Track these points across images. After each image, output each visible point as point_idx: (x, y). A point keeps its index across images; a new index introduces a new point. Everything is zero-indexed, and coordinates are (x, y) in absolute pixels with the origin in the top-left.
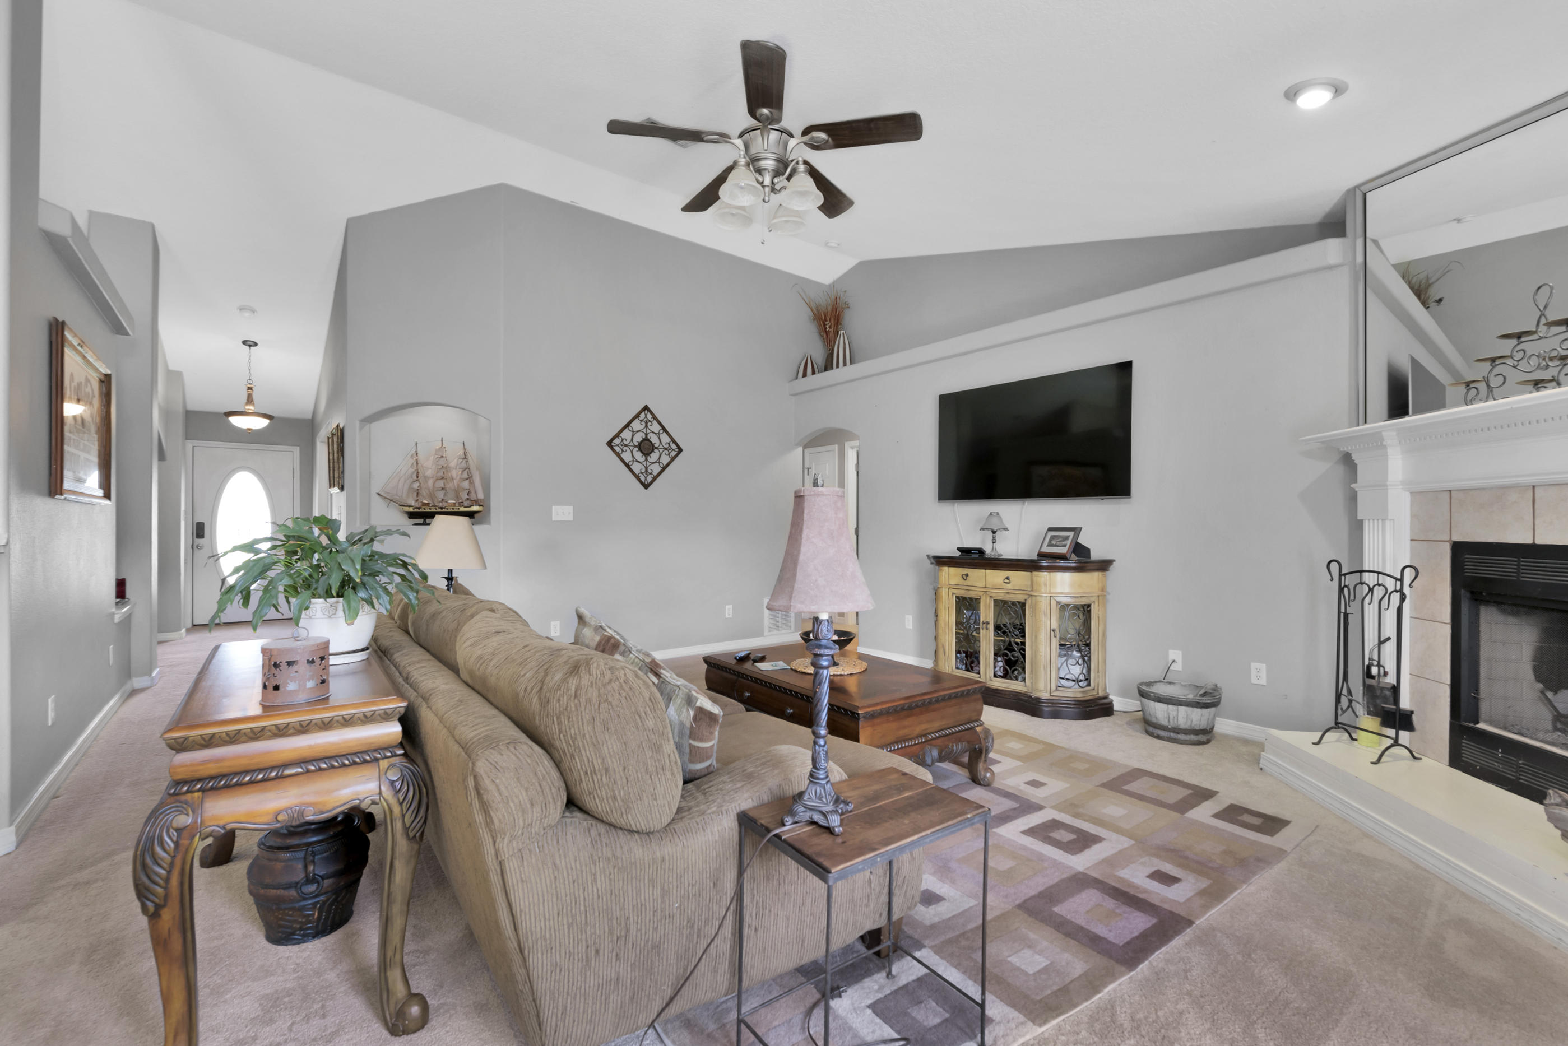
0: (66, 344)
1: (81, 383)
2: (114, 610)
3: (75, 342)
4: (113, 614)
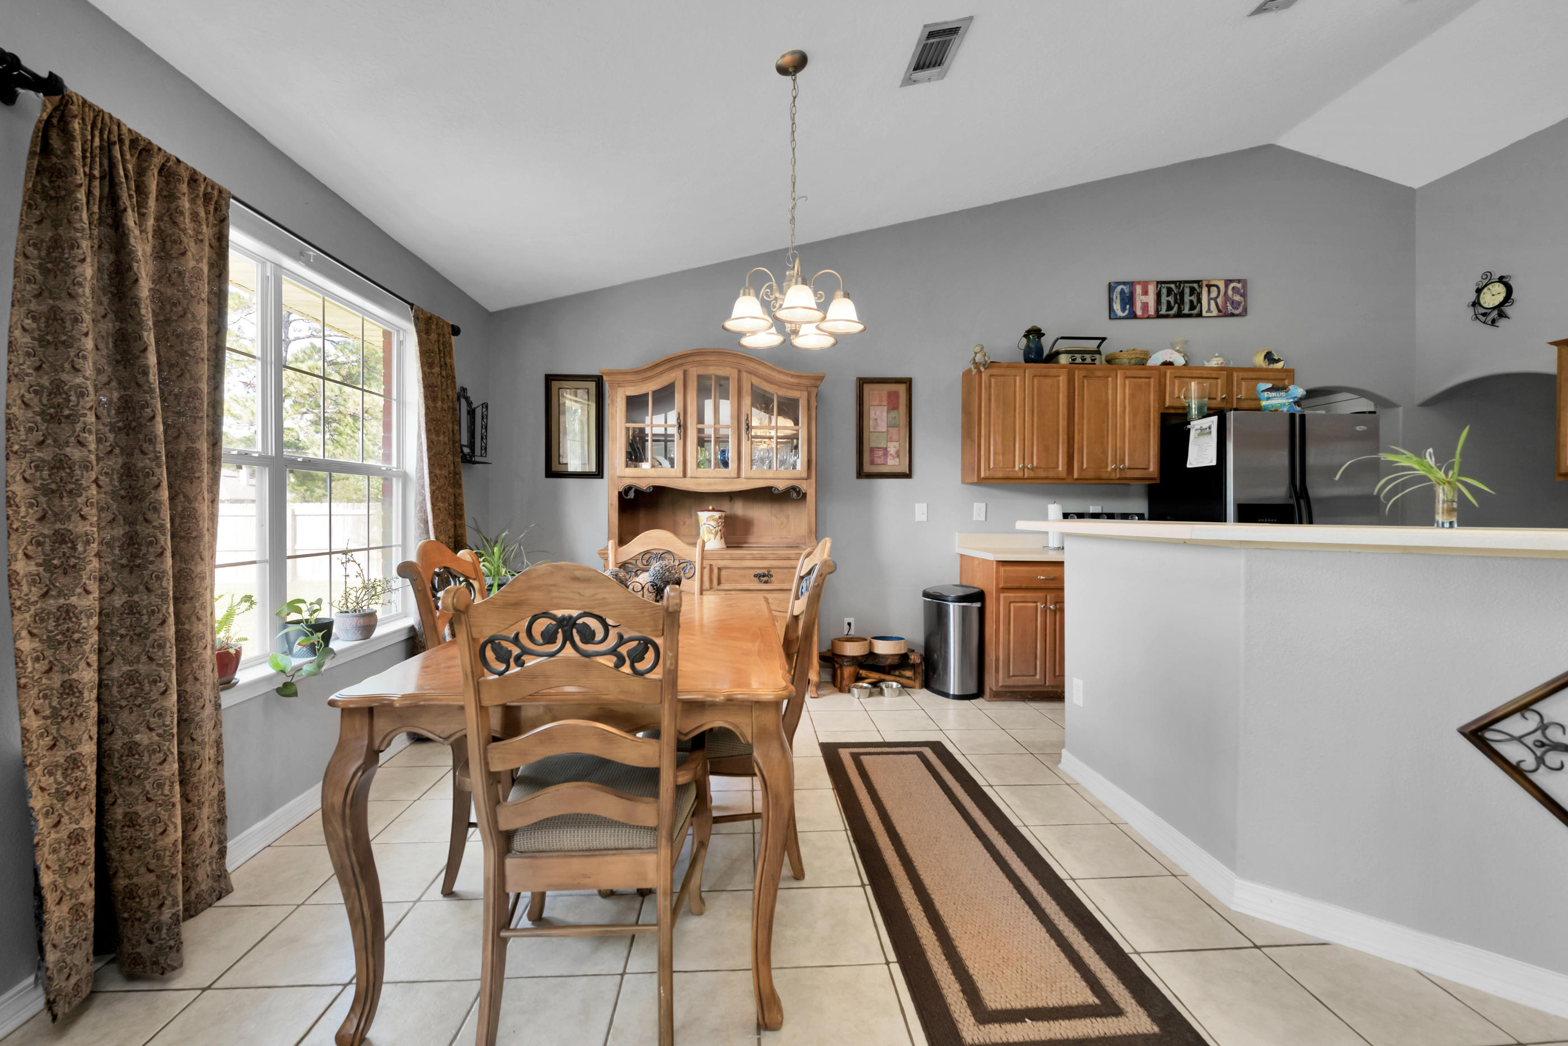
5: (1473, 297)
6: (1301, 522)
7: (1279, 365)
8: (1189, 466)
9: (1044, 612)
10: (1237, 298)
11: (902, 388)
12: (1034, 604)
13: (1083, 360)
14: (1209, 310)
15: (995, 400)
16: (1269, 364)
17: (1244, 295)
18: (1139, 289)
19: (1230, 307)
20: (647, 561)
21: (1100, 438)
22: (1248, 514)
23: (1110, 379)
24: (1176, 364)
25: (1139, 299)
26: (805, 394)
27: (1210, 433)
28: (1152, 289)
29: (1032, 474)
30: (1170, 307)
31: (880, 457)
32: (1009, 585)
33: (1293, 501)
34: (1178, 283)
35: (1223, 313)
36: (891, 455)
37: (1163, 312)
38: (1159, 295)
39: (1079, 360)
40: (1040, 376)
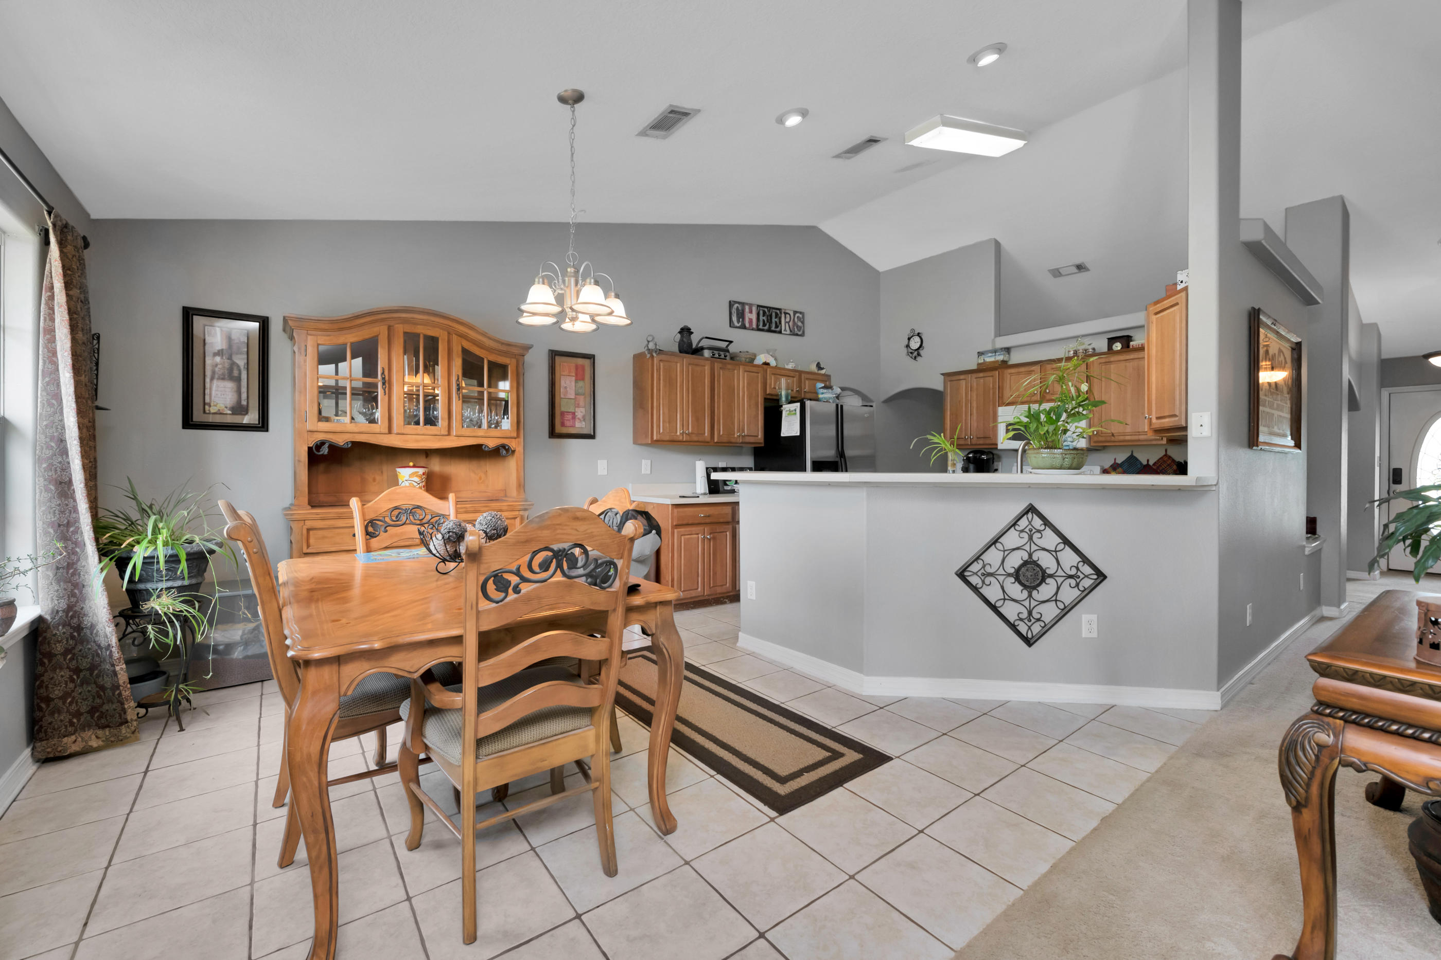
0: (1261, 326)
1: (1275, 354)
2: (1304, 543)
3: (1269, 322)
4: (1304, 547)
5: (906, 342)
6: (842, 471)
7: (823, 372)
8: (782, 435)
9: (703, 540)
10: (800, 324)
11: (587, 363)
12: (696, 536)
13: (719, 356)
14: (785, 330)
15: (663, 380)
16: (818, 370)
17: (803, 323)
18: (747, 308)
19: (796, 330)
20: (397, 517)
21: (729, 415)
22: (819, 466)
23: (736, 371)
24: (771, 365)
25: (748, 316)
26: (514, 361)
27: (796, 414)
28: (754, 309)
29: (688, 439)
30: (764, 325)
31: (569, 420)
32: (680, 523)
33: (838, 459)
34: (769, 308)
35: (793, 334)
36: (579, 418)
37: (761, 327)
38: (758, 314)
39: (717, 356)
40: (693, 364)
